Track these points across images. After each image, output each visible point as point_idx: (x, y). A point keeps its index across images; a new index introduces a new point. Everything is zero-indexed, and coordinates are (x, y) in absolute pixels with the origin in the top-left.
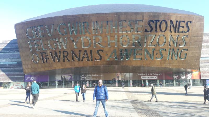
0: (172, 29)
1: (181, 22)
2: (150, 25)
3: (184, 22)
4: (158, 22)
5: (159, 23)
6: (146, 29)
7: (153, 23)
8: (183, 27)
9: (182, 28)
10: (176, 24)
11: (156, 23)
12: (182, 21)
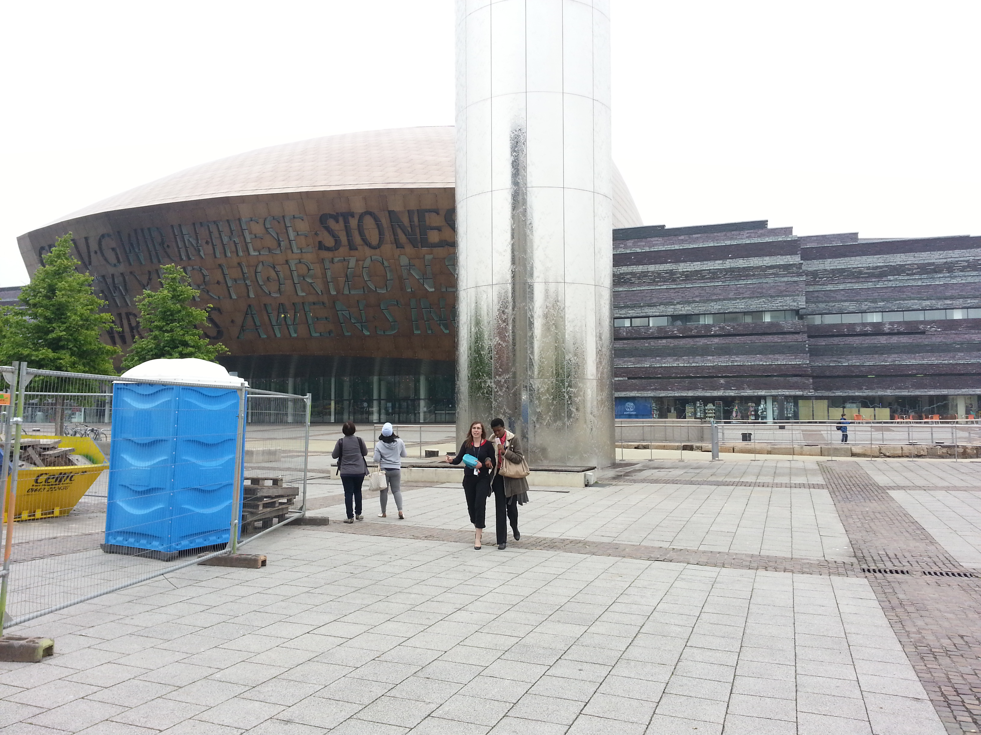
0: (402, 238)
1: (427, 214)
2: (328, 229)
3: (437, 212)
4: (350, 218)
5: (354, 223)
6: (320, 242)
7: (337, 222)
8: (439, 229)
9: (436, 232)
10: (411, 220)
11: (346, 222)
12: (430, 211)
